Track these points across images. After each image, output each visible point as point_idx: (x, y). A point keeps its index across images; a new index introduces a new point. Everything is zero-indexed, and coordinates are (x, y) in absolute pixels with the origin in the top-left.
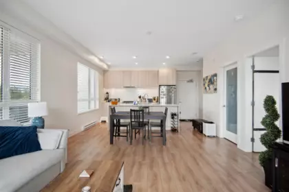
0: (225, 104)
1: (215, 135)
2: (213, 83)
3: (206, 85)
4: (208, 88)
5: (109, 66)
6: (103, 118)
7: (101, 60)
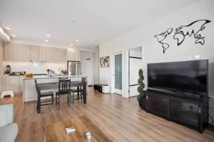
2: (107, 62)
5: (11, 38)
7: (5, 31)
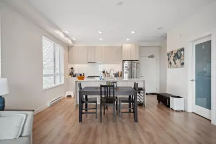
0: (194, 78)
1: (183, 109)
2: (179, 58)
3: (171, 60)
4: (173, 63)
5: (73, 41)
6: (68, 93)
7: (66, 36)
